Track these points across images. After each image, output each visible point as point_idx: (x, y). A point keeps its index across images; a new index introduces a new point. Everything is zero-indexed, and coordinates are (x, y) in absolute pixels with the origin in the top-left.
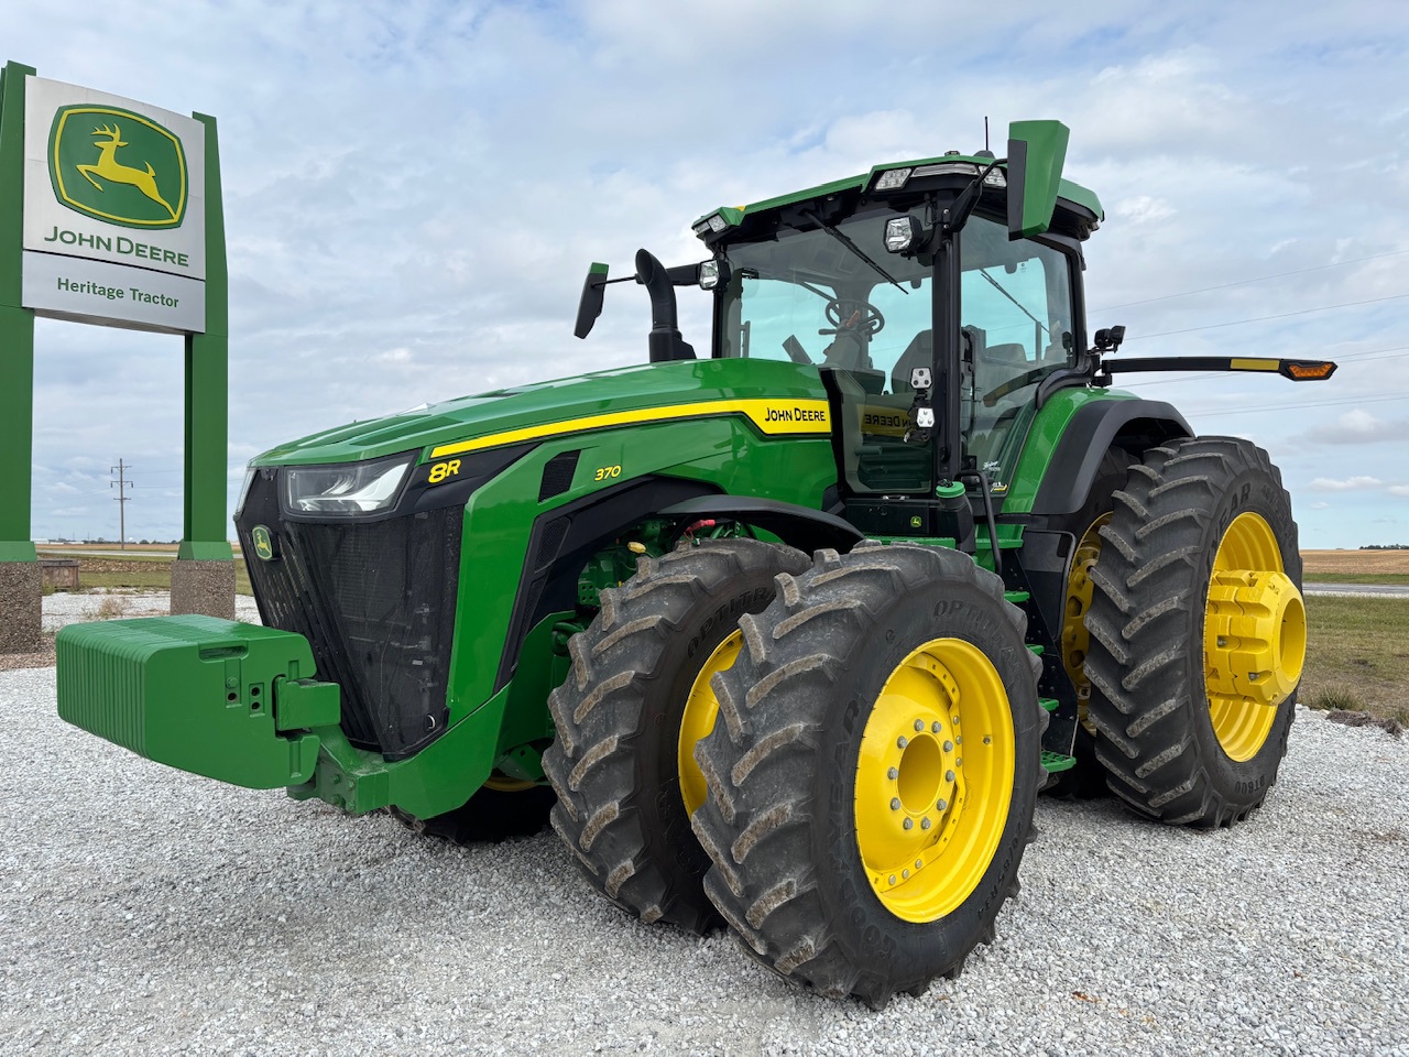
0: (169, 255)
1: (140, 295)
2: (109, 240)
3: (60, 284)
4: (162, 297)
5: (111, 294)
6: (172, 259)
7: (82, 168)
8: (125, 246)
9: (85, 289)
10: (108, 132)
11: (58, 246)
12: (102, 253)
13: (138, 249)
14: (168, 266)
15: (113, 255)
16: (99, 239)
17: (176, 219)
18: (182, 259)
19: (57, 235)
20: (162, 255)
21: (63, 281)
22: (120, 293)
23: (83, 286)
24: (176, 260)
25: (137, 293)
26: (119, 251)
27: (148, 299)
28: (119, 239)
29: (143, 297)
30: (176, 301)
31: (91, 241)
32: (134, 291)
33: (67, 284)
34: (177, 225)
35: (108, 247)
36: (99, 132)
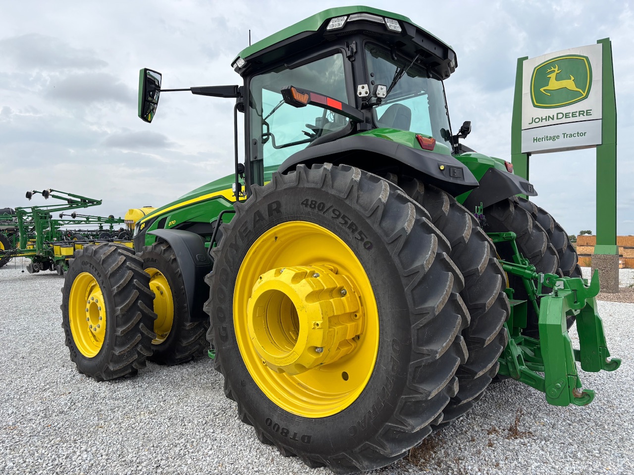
0: (581, 113)
1: (567, 135)
2: (553, 116)
3: (534, 140)
4: (578, 133)
5: (553, 138)
6: (583, 114)
7: (542, 90)
8: (560, 116)
9: (544, 139)
10: (553, 69)
11: (534, 125)
12: (551, 122)
13: (567, 116)
14: (582, 118)
15: (556, 121)
16: (549, 117)
17: (585, 95)
18: (588, 113)
19: (533, 120)
20: (577, 114)
21: (535, 138)
22: (558, 137)
23: (542, 138)
24: (585, 114)
25: (565, 135)
26: (557, 119)
27: (571, 136)
28: (557, 114)
29: (568, 136)
30: (585, 133)
31: (546, 119)
32: (564, 134)
33: (536, 139)
34: (586, 97)
35: (553, 119)
36: (549, 71)
